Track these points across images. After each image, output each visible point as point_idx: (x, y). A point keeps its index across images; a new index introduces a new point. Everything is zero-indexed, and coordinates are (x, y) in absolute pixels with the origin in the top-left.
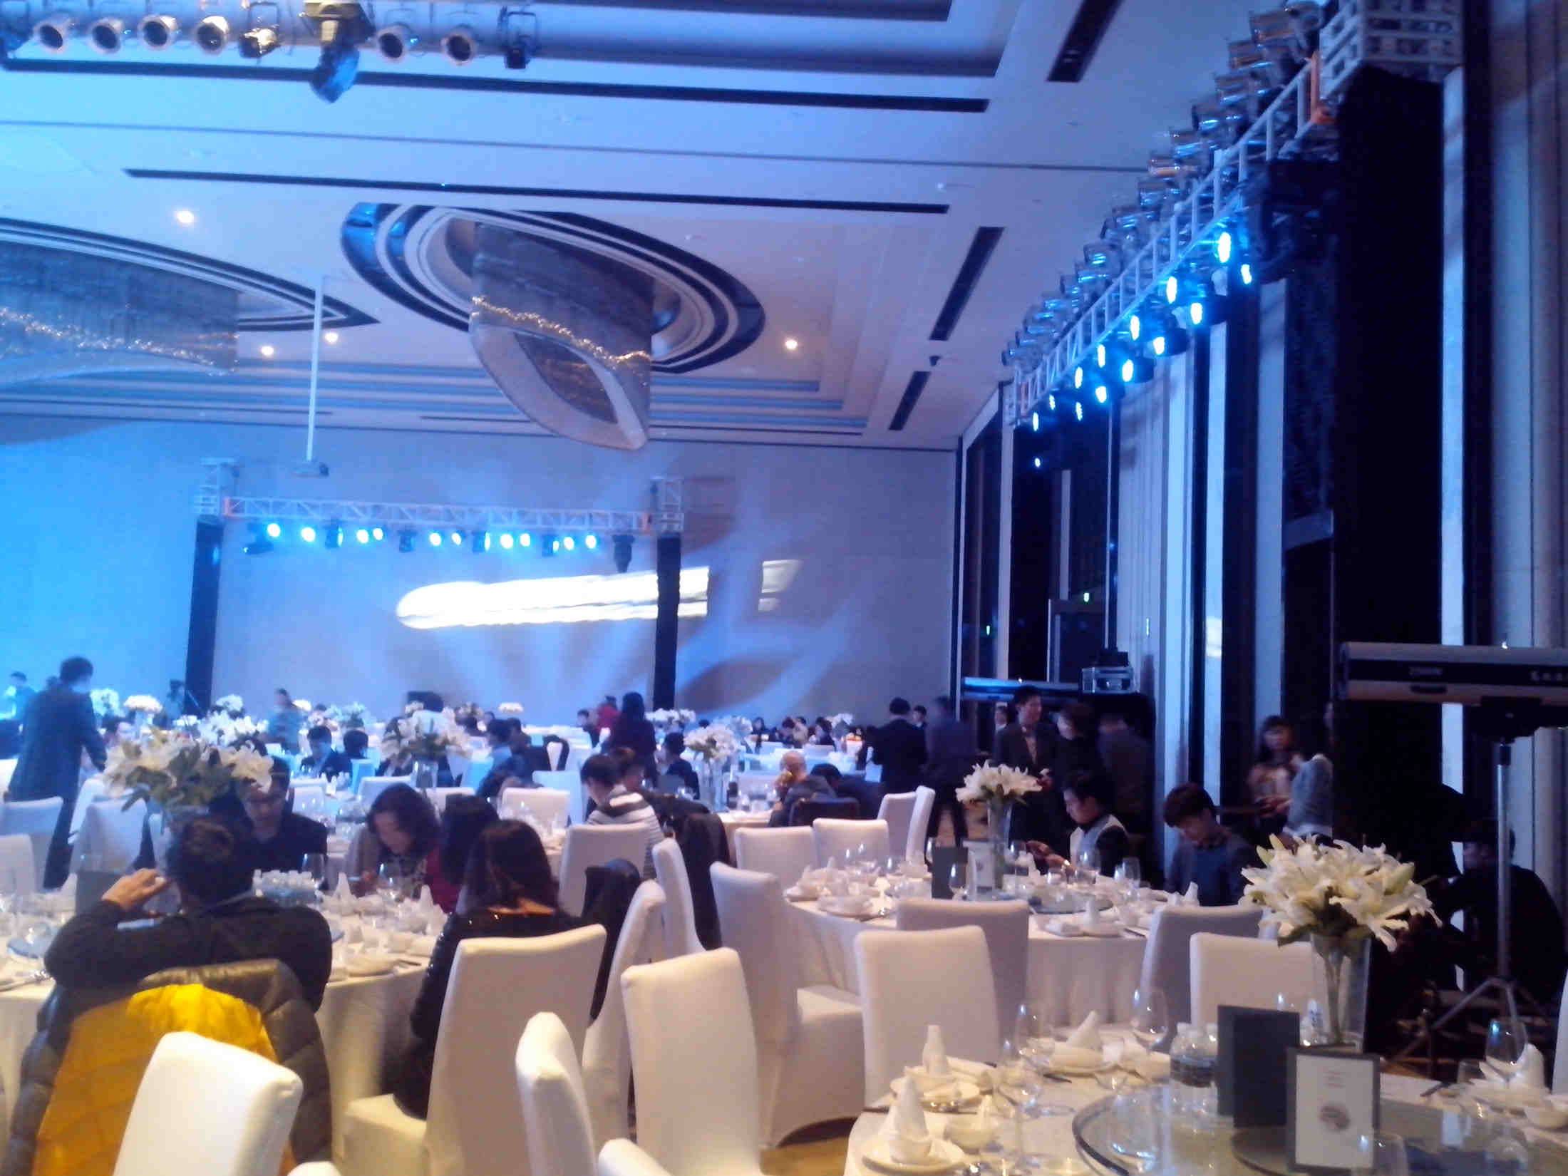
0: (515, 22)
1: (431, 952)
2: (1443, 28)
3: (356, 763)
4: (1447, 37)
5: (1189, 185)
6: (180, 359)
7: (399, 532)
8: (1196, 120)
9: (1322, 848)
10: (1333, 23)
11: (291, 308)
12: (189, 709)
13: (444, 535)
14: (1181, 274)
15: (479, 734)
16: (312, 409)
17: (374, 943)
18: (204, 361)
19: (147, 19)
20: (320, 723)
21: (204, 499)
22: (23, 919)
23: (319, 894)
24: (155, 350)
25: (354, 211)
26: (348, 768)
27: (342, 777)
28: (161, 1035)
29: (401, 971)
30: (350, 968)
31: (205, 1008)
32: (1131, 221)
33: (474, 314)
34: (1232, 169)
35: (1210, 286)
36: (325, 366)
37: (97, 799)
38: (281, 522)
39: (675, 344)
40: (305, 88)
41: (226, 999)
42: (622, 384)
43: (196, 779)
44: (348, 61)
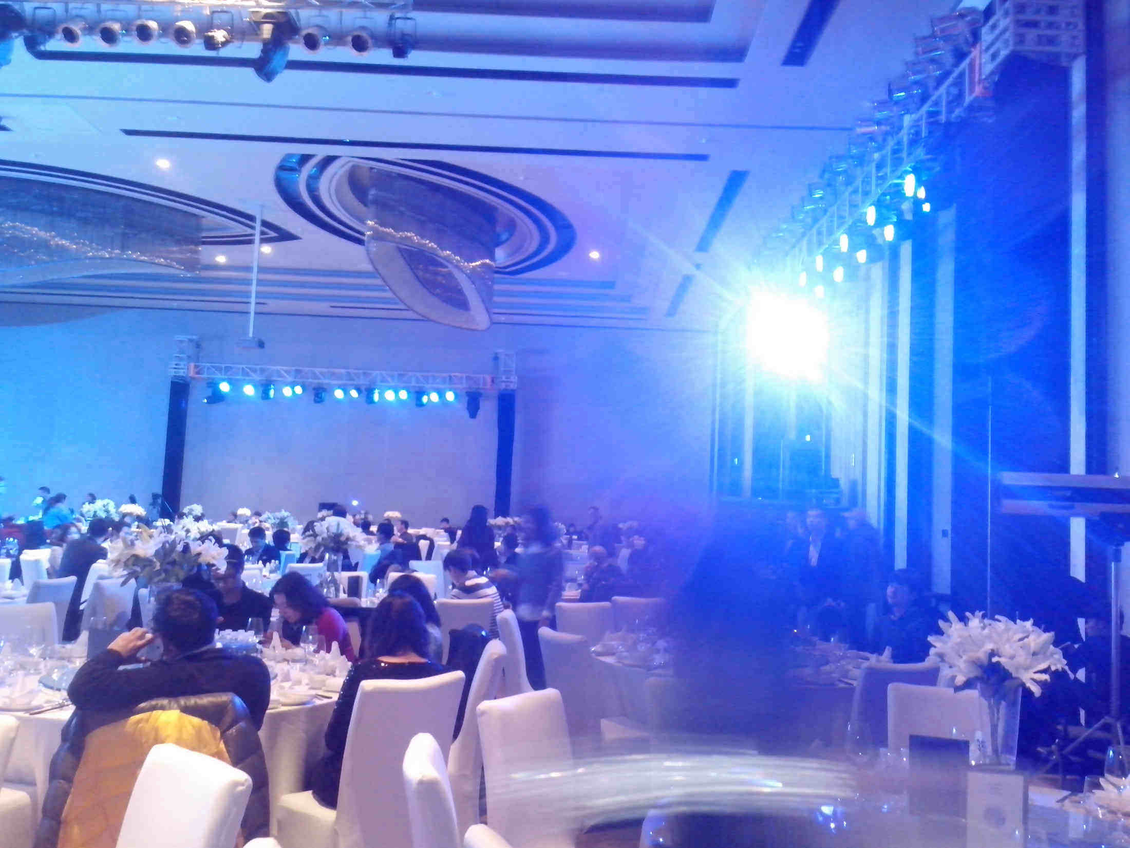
0: (399, 24)
1: (339, 690)
2: (1071, 27)
3: (283, 554)
4: (1075, 33)
5: (884, 140)
6: (159, 265)
7: (314, 389)
8: (890, 92)
9: (987, 621)
10: (991, 22)
11: (238, 229)
12: (164, 514)
13: (346, 392)
14: (879, 204)
15: (372, 533)
16: (253, 300)
17: (299, 682)
18: (177, 266)
19: (139, 22)
20: (257, 525)
21: (176, 365)
22: (50, 663)
23: (259, 647)
24: (143, 258)
25: (284, 160)
26: (278, 557)
27: (274, 563)
28: (150, 748)
29: (318, 702)
30: (283, 700)
31: (180, 728)
32: (843, 166)
33: (368, 233)
34: (915, 129)
35: (900, 214)
36: (262, 270)
37: (102, 578)
38: (230, 382)
39: (510, 255)
40: (250, 72)
41: (196, 720)
42: (473, 283)
43: (174, 563)
44: (281, 52)
